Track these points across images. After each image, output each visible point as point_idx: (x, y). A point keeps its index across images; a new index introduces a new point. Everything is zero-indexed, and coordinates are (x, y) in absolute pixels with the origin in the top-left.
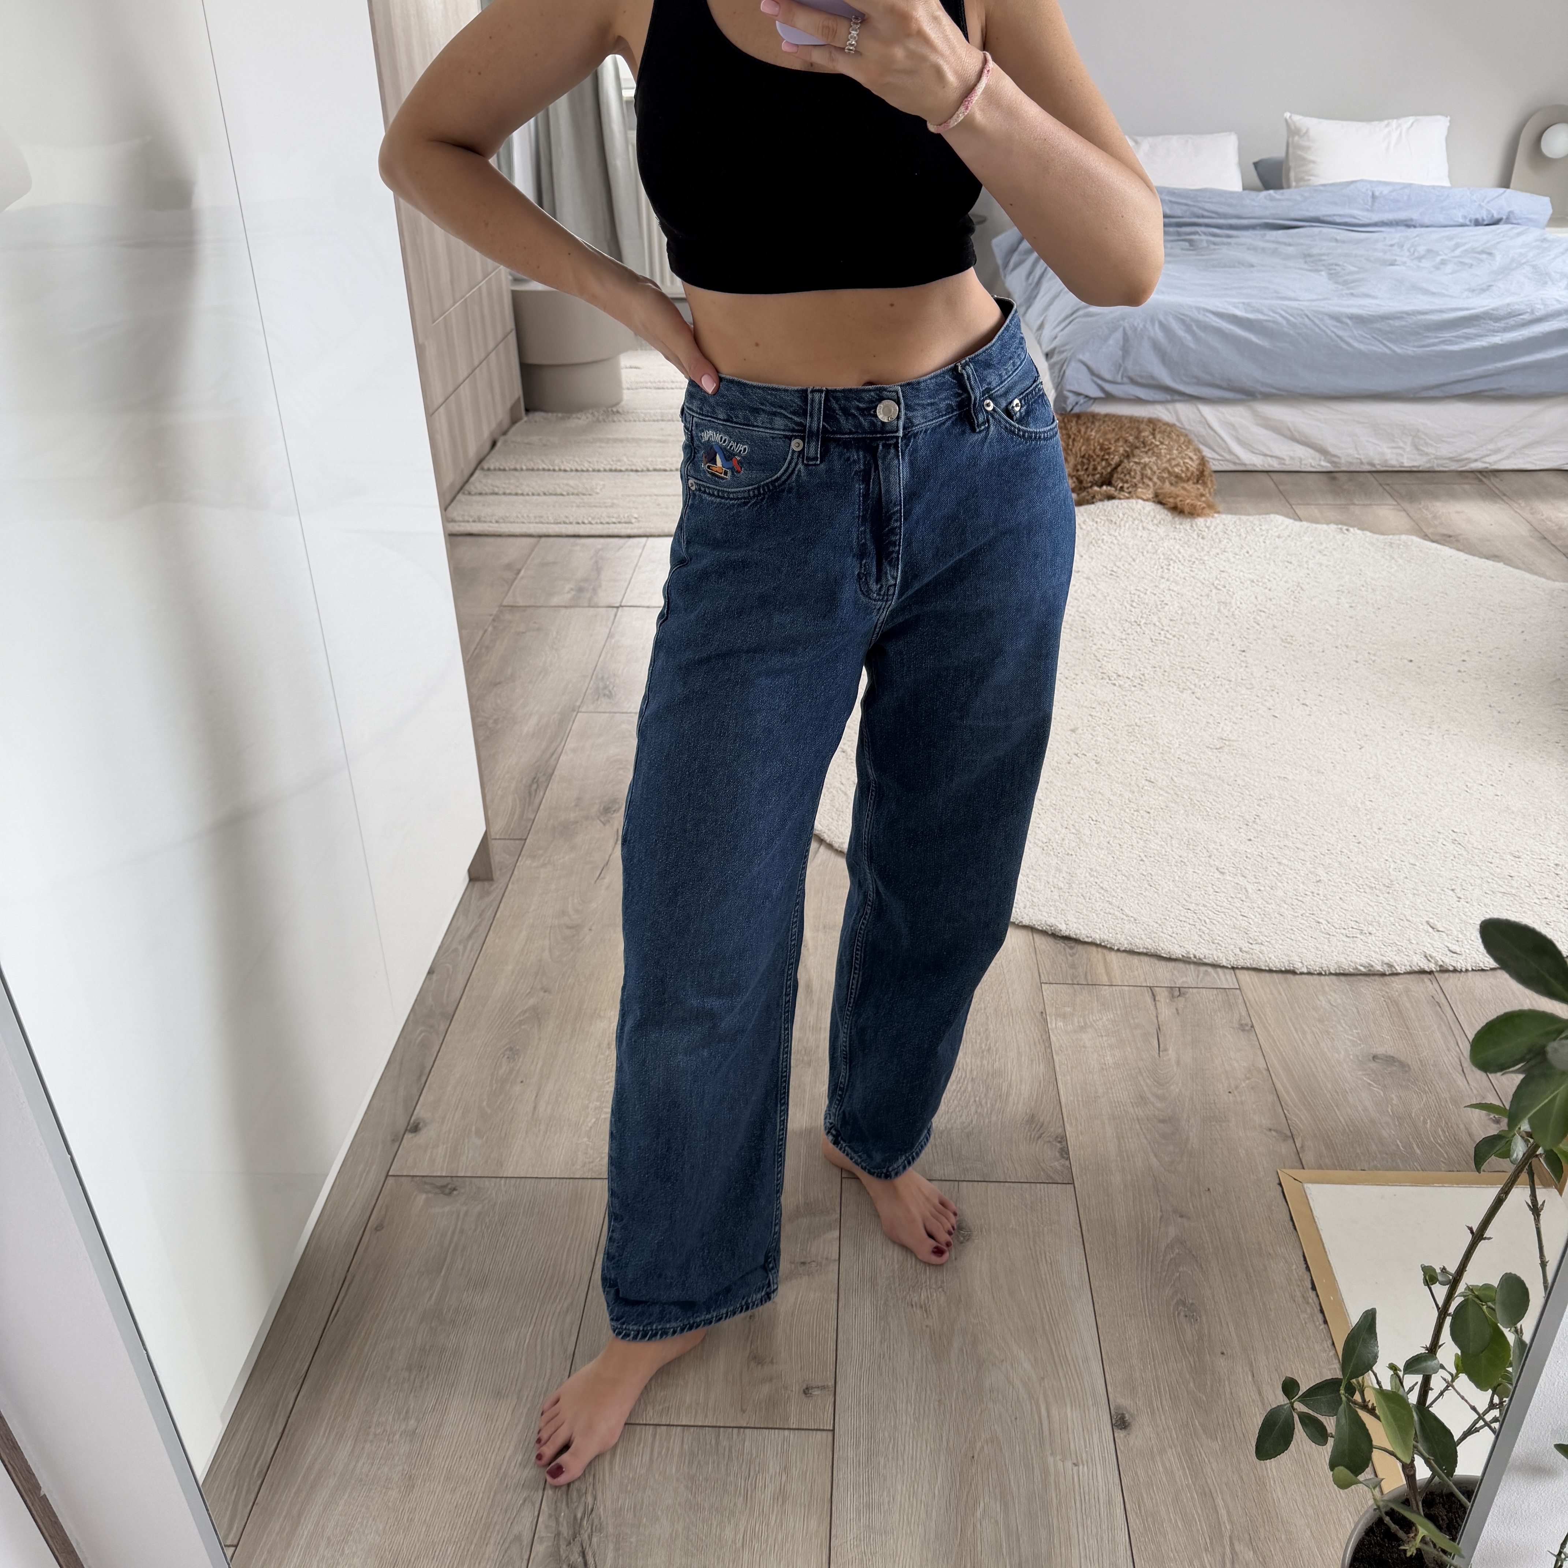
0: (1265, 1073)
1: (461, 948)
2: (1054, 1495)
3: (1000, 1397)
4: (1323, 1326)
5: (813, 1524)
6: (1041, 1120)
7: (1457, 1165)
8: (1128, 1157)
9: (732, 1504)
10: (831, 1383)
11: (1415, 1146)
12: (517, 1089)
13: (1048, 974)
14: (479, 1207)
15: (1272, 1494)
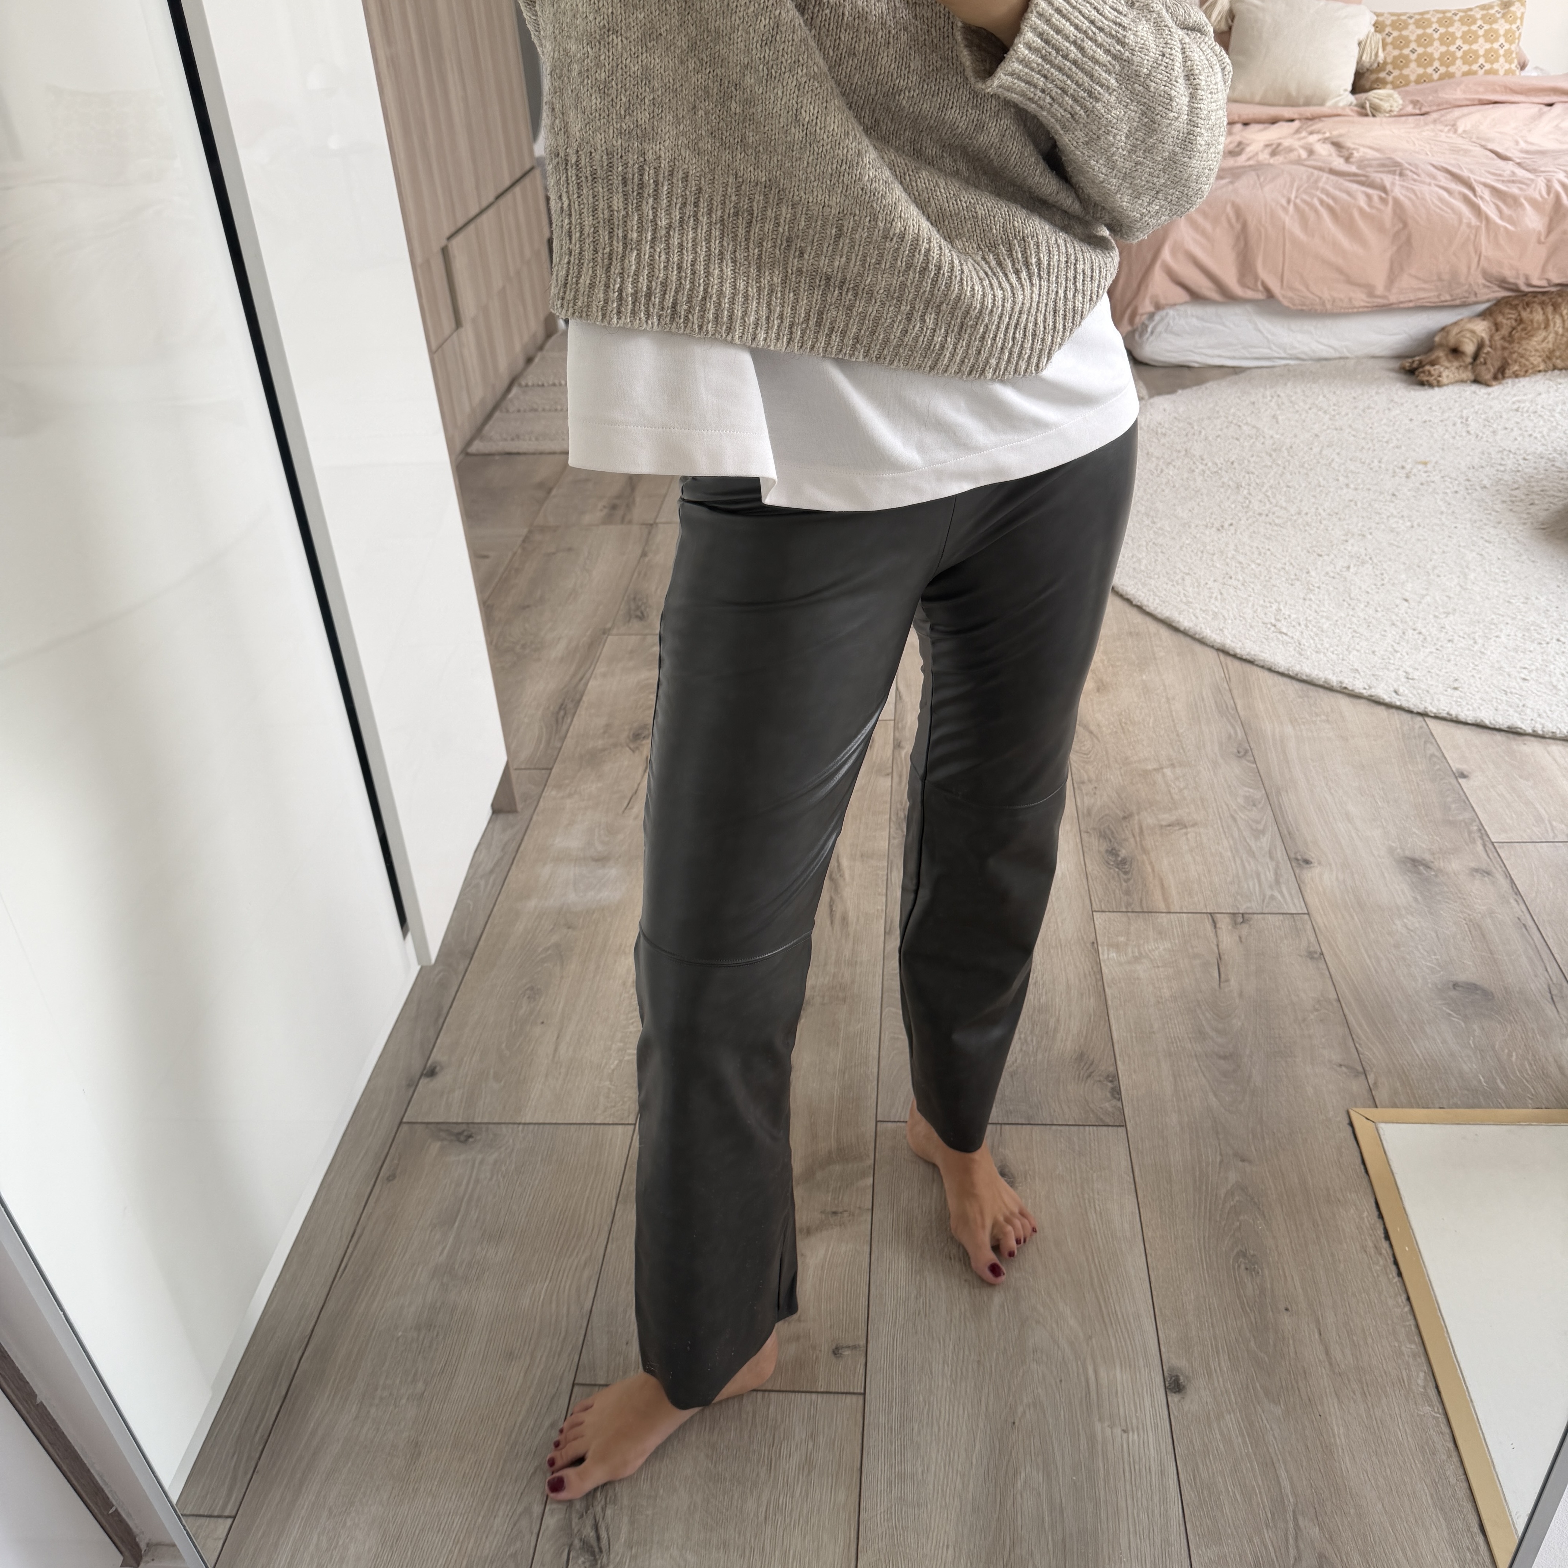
0: (1336, 1004)
1: (482, 883)
2: (1101, 1465)
3: (1045, 1358)
4: (1396, 1279)
5: (841, 1497)
6: (1091, 1058)
7: (1545, 1102)
8: (1185, 1096)
9: (755, 1475)
10: (862, 1342)
11: (1499, 1081)
12: (538, 1030)
13: (1100, 902)
14: (495, 1155)
15: (1340, 1463)
